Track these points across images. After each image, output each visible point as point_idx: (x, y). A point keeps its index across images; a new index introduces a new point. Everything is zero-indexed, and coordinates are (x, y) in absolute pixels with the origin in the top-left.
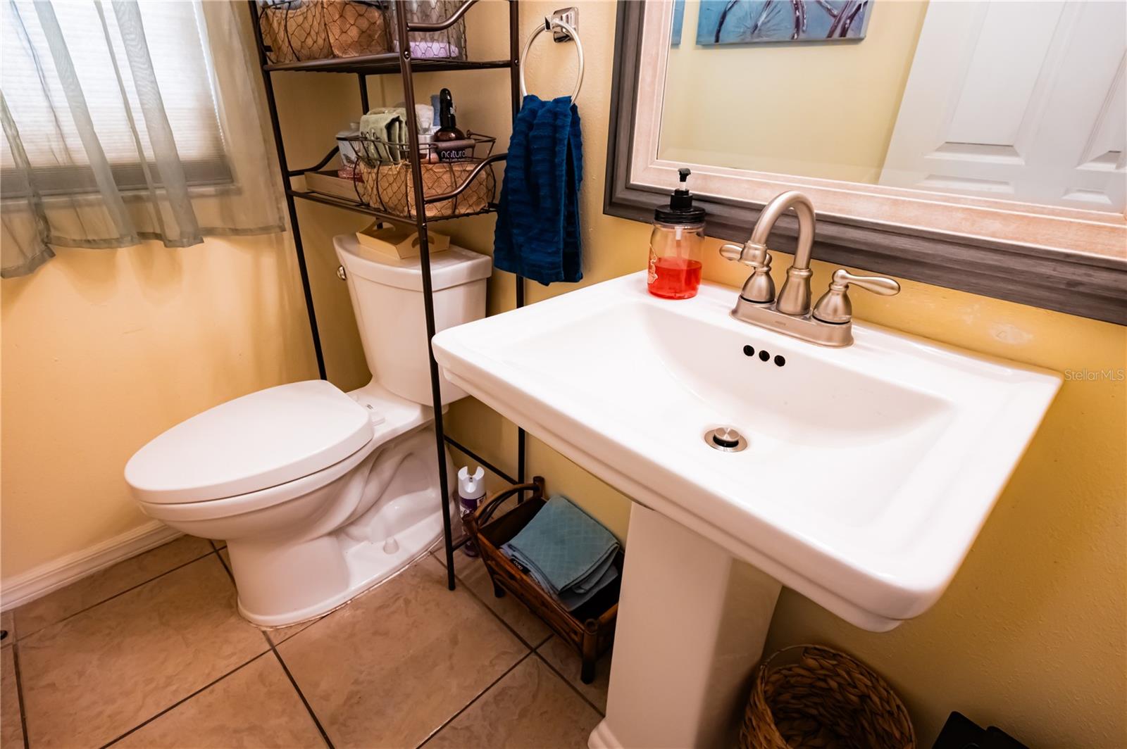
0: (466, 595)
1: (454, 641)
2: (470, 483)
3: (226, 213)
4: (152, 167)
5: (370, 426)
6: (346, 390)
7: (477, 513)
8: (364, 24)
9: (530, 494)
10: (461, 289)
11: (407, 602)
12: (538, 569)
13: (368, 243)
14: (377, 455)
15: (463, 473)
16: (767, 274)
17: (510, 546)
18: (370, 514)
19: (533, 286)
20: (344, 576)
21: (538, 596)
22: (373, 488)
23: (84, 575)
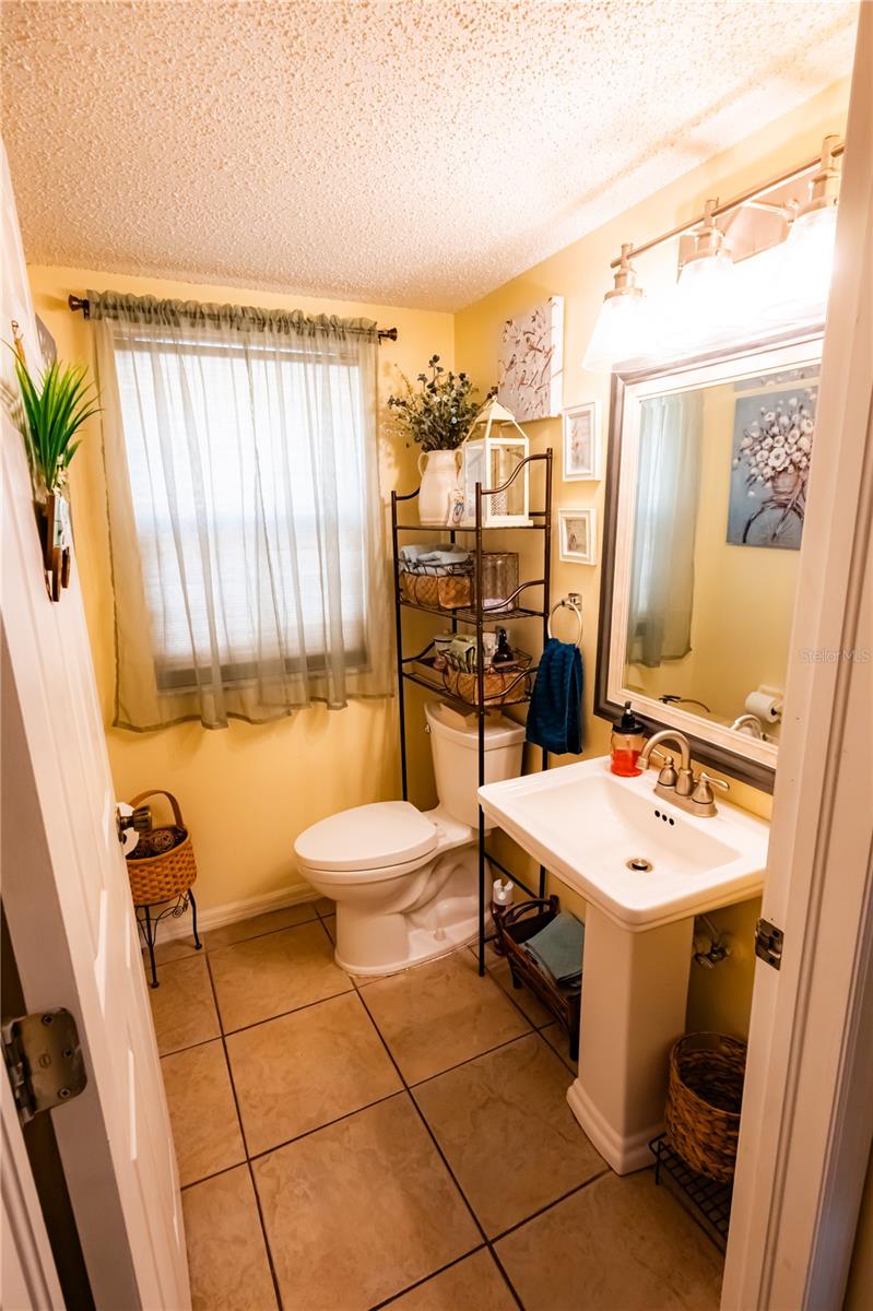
0: (491, 982)
1: (479, 1010)
2: (502, 892)
3: (362, 685)
4: (330, 656)
5: (435, 838)
6: (422, 811)
7: (504, 914)
8: (459, 586)
9: (547, 908)
10: (504, 751)
11: (448, 978)
12: (544, 963)
13: (447, 712)
14: (437, 862)
15: (497, 884)
16: (672, 769)
17: (527, 945)
18: (427, 908)
19: (553, 757)
20: (405, 951)
21: (540, 980)
22: (432, 887)
23: (241, 919)
